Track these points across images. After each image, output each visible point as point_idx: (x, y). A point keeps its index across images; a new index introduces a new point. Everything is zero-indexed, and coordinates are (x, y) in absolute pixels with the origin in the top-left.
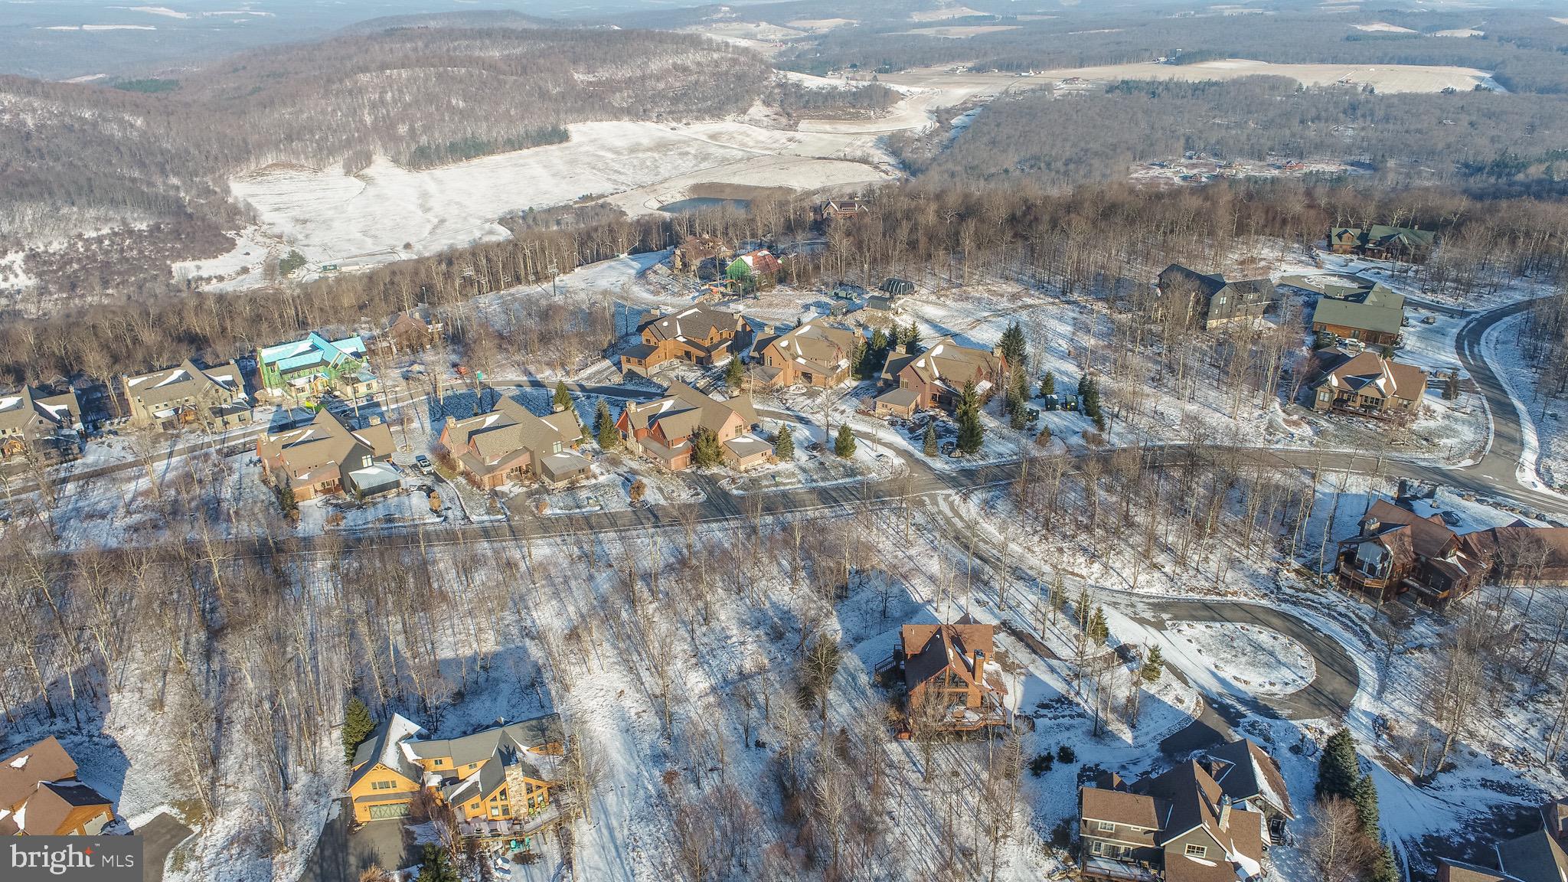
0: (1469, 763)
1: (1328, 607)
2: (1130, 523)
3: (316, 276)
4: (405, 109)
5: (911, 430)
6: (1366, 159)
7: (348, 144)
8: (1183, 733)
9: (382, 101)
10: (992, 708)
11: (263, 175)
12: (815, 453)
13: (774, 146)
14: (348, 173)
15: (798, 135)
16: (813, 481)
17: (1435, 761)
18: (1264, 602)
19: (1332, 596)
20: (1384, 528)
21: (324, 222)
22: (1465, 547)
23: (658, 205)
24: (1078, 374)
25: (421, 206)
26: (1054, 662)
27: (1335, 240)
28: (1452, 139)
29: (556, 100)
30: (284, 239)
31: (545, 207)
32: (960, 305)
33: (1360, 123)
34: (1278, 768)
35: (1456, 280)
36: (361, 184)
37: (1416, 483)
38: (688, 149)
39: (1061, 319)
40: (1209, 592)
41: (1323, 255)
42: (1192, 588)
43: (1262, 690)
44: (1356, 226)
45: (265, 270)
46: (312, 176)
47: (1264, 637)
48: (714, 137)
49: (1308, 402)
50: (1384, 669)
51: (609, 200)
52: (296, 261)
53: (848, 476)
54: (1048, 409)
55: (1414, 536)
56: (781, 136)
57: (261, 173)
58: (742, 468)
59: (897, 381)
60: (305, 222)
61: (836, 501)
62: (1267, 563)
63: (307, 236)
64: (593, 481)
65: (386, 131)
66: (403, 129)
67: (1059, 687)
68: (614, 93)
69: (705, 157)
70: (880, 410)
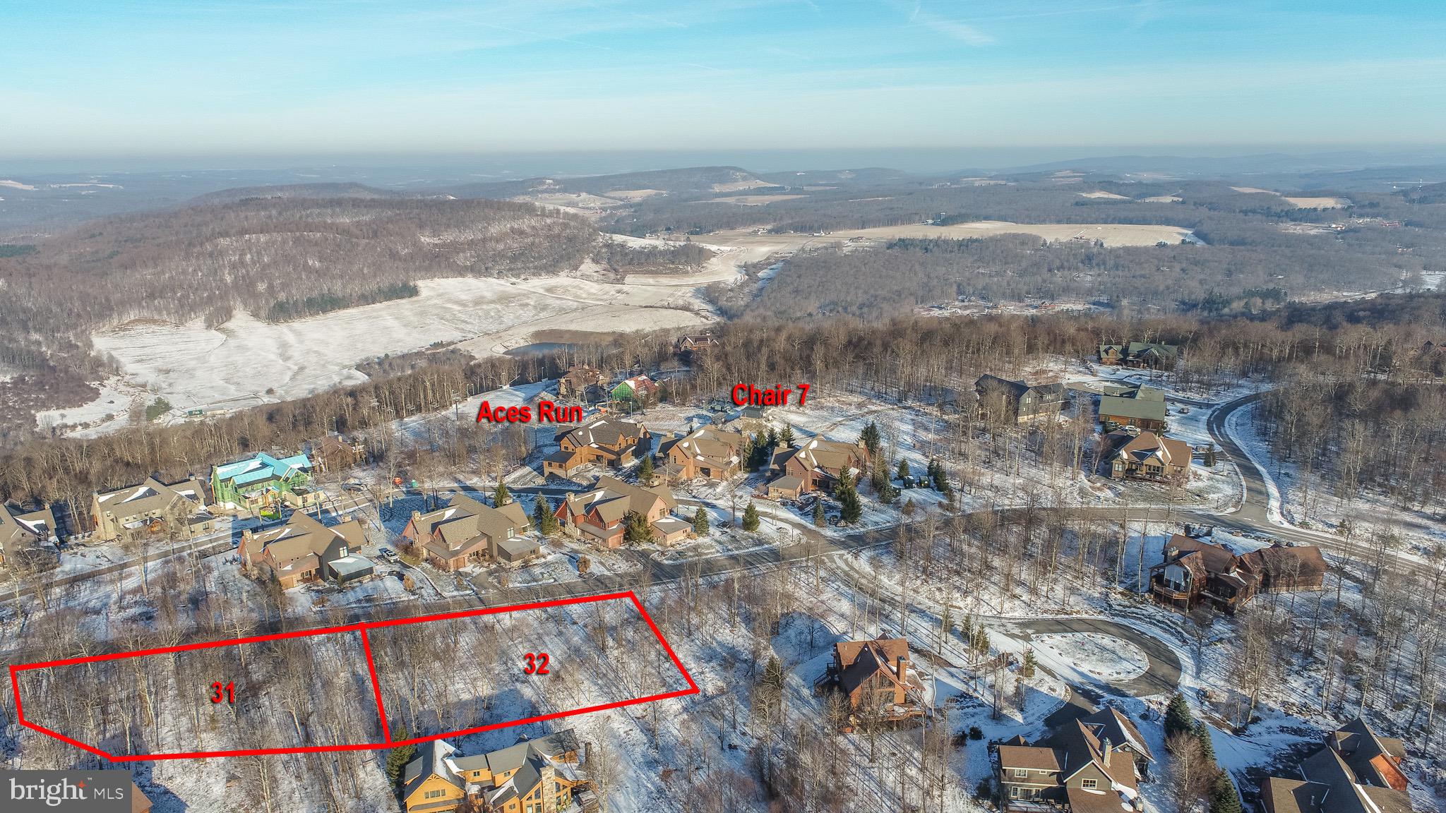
0: (1270, 717)
1: (1149, 617)
2: (990, 567)
3: (182, 421)
4: (263, 269)
5: (801, 508)
6: (1104, 299)
7: (210, 300)
8: (1059, 712)
9: (242, 263)
10: (913, 703)
11: (125, 330)
12: (725, 529)
13: (605, 297)
14: (209, 327)
15: (625, 288)
16: (728, 550)
17: (1246, 714)
18: (1101, 617)
19: (1151, 610)
20: (1181, 554)
21: (187, 371)
22: (1242, 565)
23: (503, 350)
24: (926, 462)
25: (281, 355)
26: (953, 670)
27: (1103, 355)
28: (1170, 282)
29: (405, 260)
30: (148, 388)
31: (399, 354)
32: (818, 413)
33: (1094, 272)
34: (1136, 727)
35: (1198, 382)
36: (223, 337)
37: (1197, 526)
38: (528, 301)
39: (902, 420)
40: (1058, 612)
41: (1095, 367)
42: (1045, 609)
43: (1111, 678)
44: (1118, 343)
45: (130, 417)
46: (174, 330)
47: (1107, 641)
48: (550, 290)
49: (1107, 473)
50: (1197, 656)
51: (459, 346)
52: (162, 407)
53: (757, 545)
54: (906, 488)
55: (1204, 559)
56: (611, 289)
57: (123, 328)
58: (668, 543)
59: (783, 471)
60: (168, 372)
61: (751, 564)
62: (1098, 589)
63: (170, 385)
64: (543, 560)
65: (246, 289)
66: (262, 287)
67: (961, 687)
68: (458, 253)
69: (544, 308)
70: (772, 494)
